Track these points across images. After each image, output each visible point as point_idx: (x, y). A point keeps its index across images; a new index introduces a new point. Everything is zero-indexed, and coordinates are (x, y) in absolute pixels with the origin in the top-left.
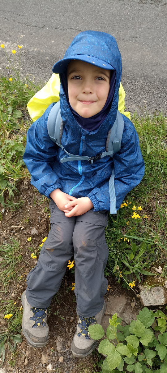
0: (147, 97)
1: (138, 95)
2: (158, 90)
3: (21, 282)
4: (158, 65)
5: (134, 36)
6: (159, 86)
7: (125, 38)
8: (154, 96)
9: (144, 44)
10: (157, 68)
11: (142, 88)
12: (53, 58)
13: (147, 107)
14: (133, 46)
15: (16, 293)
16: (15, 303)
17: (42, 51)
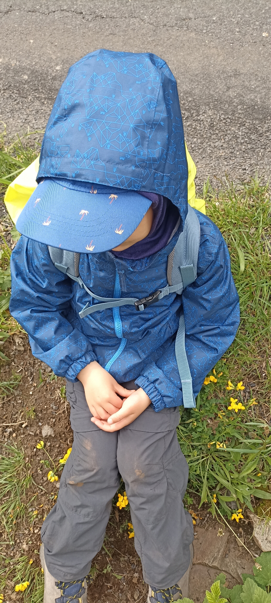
0: (224, 146)
1: (207, 141)
2: (244, 128)
3: (37, 522)
4: (237, 74)
5: (184, 17)
6: (245, 120)
7: (168, 22)
8: (237, 142)
9: (204, 31)
10: (236, 82)
11: (211, 126)
12: (36, 77)
13: (227, 165)
14: (184, 38)
15: (30, 543)
16: (31, 562)
17: (13, 63)
